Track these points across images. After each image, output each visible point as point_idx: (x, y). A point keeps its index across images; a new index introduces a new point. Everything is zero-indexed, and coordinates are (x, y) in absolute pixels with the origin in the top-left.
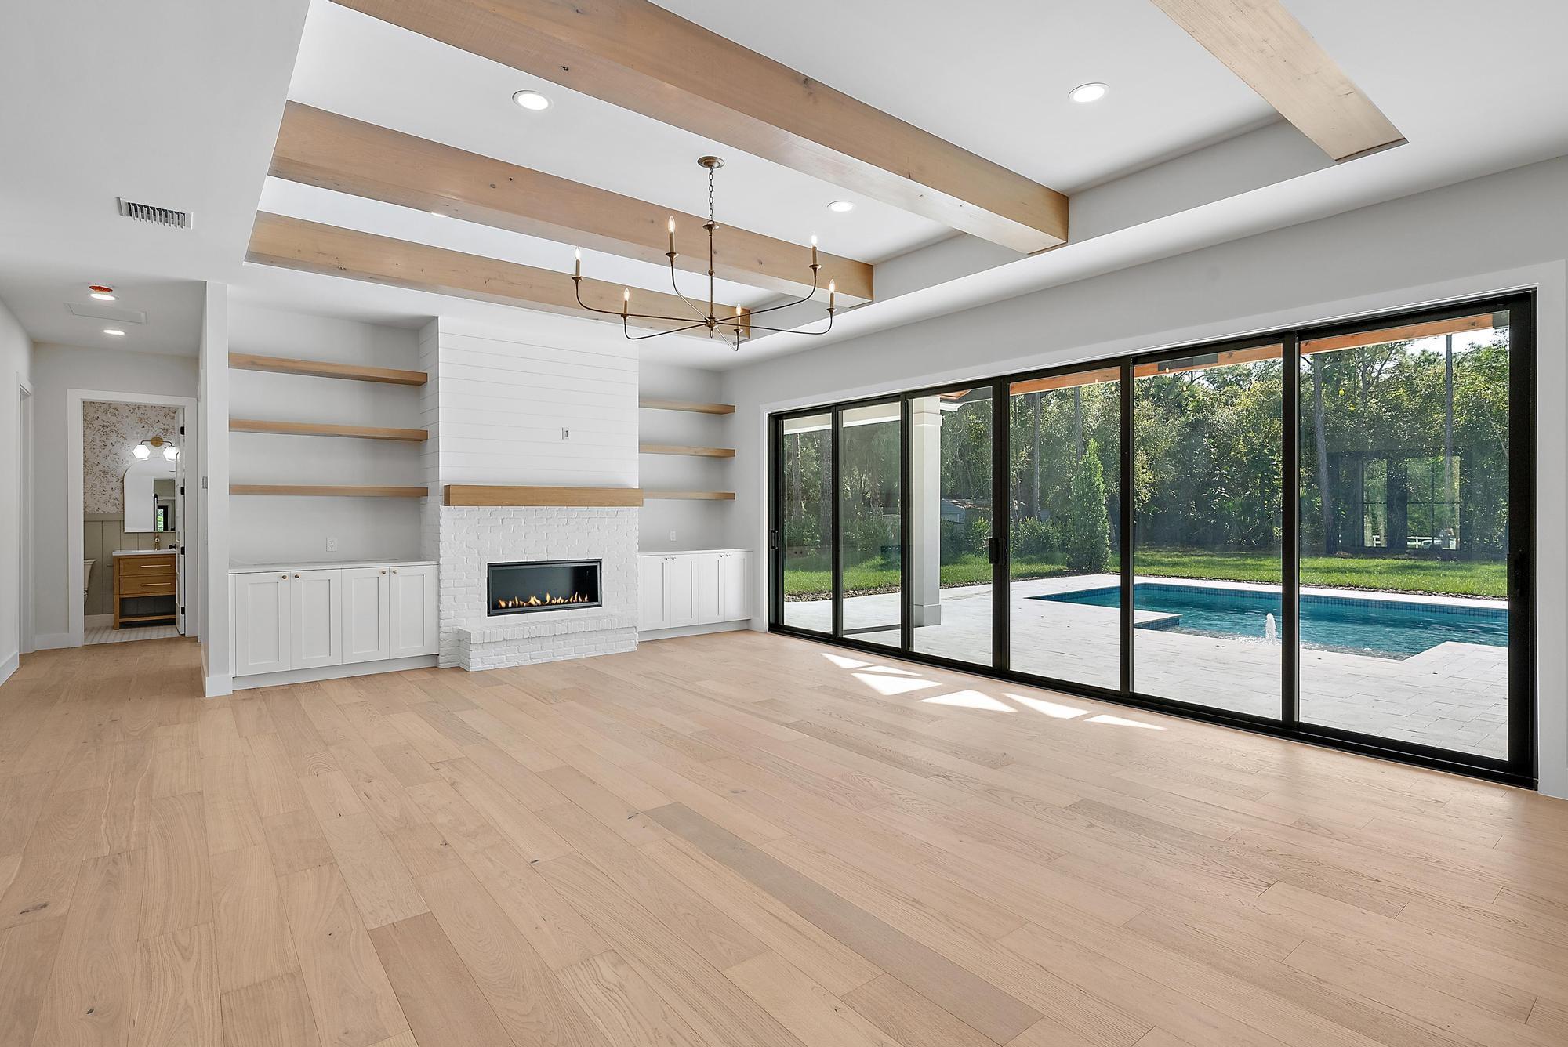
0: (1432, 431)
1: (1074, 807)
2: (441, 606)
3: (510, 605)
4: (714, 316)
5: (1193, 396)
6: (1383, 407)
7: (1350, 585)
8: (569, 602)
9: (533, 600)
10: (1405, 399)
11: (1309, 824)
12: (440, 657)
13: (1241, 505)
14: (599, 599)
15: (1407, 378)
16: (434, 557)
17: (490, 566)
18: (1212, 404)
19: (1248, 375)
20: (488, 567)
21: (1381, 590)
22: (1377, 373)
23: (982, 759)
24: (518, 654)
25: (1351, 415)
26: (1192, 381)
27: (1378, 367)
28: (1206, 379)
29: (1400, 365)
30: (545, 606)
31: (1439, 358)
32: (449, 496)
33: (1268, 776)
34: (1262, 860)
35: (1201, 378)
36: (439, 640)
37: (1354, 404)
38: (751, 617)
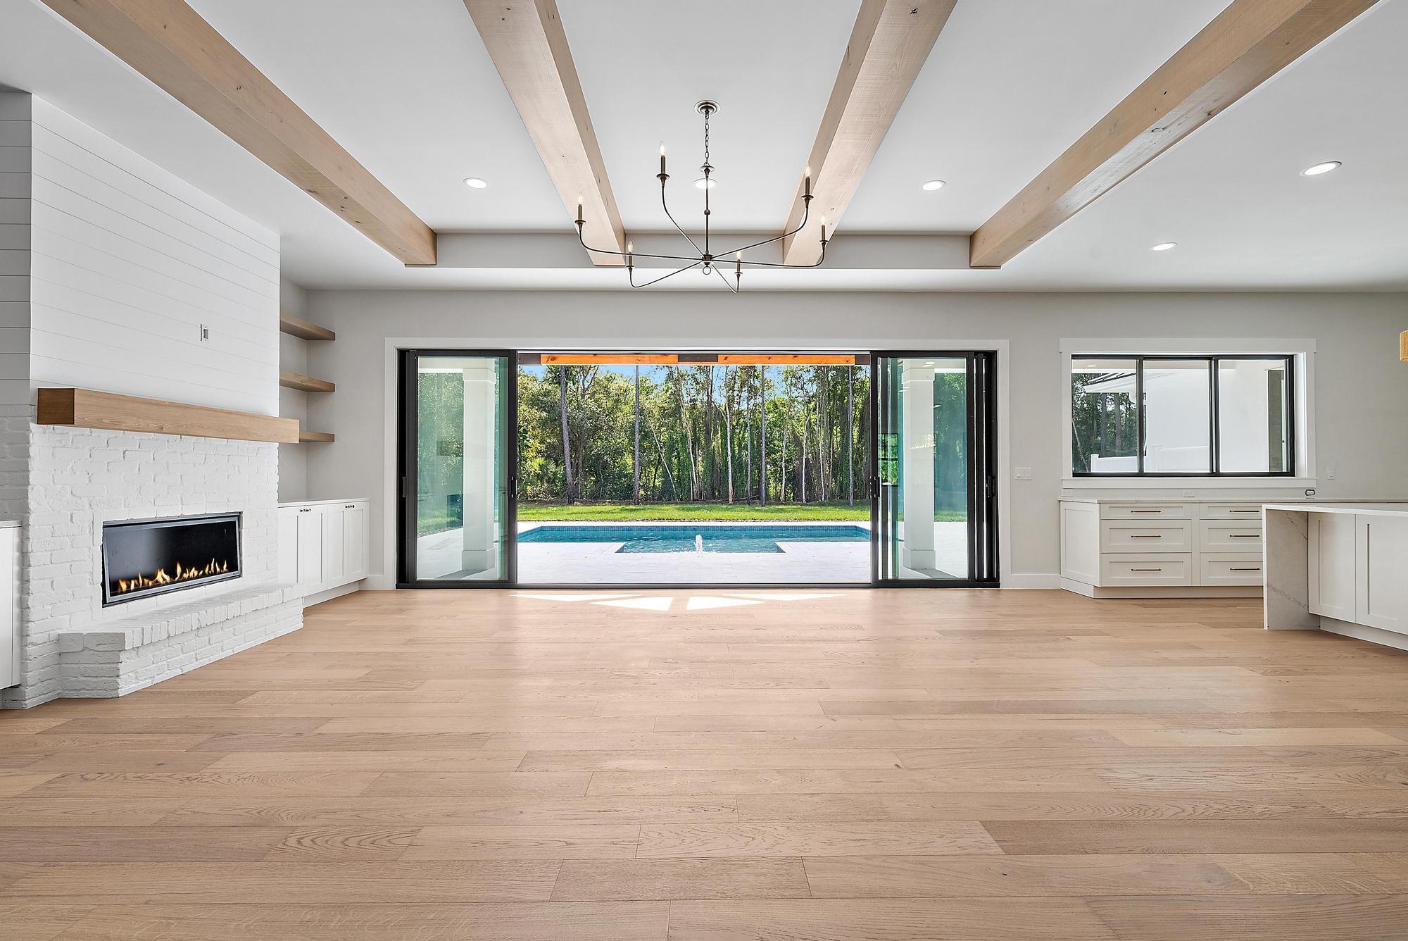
3: (132, 587)
8: (204, 575)
9: (160, 575)
12: (25, 690)
14: (238, 567)
16: (19, 511)
20: (104, 527)
30: (175, 583)
36: (24, 658)
38: (368, 576)
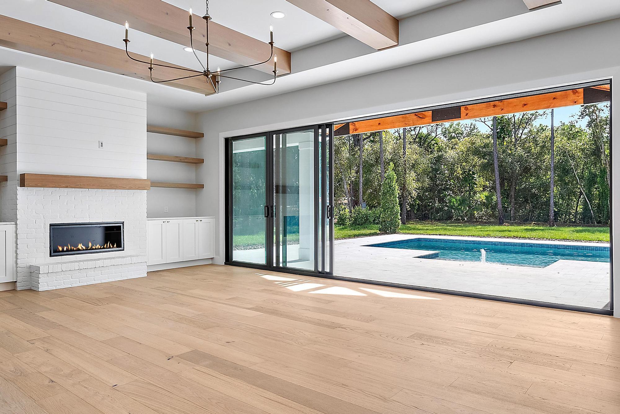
0: (544, 164)
1: (412, 337)
2: (18, 251)
3: (65, 249)
4: (209, 70)
5: (437, 144)
6: (524, 151)
7: (514, 237)
8: (104, 248)
9: (80, 246)
10: (533, 148)
11: (522, 336)
12: (17, 283)
13: (459, 200)
14: (122, 246)
15: (534, 138)
16: (14, 219)
17: (51, 225)
18: (446, 148)
19: (462, 134)
20: (50, 226)
21: (527, 239)
22: (520, 135)
23: (360, 319)
24: (71, 280)
25: (510, 155)
26: (436, 136)
27: (521, 131)
28: (442, 135)
29: (530, 131)
30: (88, 250)
31: (547, 128)
32: (23, 181)
33: (499, 317)
34: (506, 352)
35: (440, 135)
36: (17, 272)
37: (511, 150)
38: (214, 257)
